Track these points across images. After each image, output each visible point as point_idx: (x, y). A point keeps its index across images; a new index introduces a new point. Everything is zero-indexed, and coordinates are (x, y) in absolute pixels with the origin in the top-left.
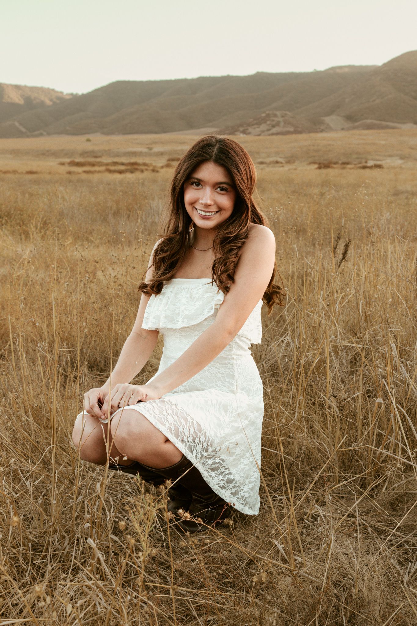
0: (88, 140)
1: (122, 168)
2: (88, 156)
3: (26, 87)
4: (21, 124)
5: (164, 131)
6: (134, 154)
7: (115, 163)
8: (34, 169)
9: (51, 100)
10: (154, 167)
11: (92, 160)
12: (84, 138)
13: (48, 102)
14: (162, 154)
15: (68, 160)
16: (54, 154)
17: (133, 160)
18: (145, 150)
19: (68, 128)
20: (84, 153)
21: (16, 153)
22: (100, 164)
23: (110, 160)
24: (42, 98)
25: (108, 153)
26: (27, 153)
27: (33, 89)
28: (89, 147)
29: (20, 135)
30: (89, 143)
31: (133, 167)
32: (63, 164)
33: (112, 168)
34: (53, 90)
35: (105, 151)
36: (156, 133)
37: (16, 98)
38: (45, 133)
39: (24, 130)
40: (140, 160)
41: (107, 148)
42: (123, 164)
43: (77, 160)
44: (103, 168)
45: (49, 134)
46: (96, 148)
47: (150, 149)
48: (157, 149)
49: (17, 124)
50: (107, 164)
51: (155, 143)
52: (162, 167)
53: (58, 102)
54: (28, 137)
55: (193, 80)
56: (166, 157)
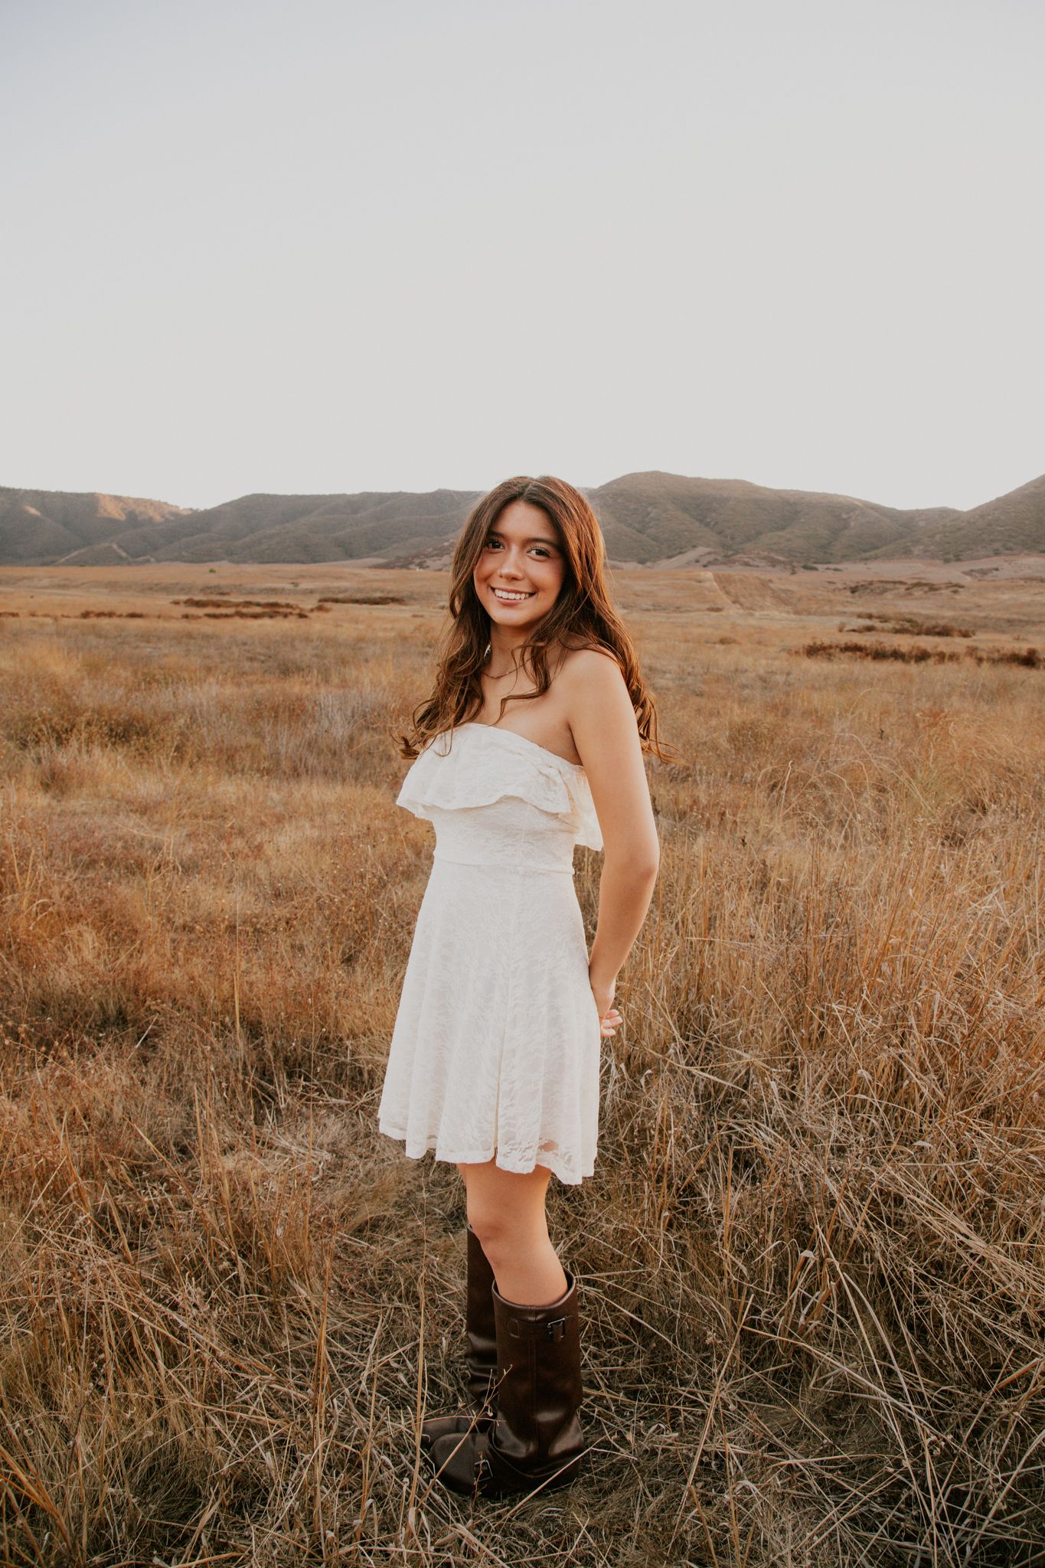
0: (212, 571)
1: (258, 610)
2: (211, 593)
3: (129, 498)
4: (120, 547)
5: (314, 561)
6: (274, 591)
7: (248, 604)
8: (138, 611)
9: (163, 517)
10: (302, 610)
11: (216, 598)
12: (205, 567)
13: (158, 518)
14: (312, 592)
15: (184, 598)
16: (166, 589)
17: (272, 599)
18: (290, 587)
19: (184, 553)
20: (204, 590)
21: (113, 586)
22: (227, 604)
23: (241, 599)
24: (151, 513)
25: (239, 589)
26: (128, 586)
27: (138, 501)
28: (213, 580)
29: (119, 561)
30: (212, 575)
31: (273, 610)
32: (177, 603)
33: (245, 610)
34: (166, 503)
35: (235, 586)
36: (303, 562)
37: (115, 512)
38: (153, 560)
39: (124, 554)
40: (282, 600)
41: (237, 583)
42: (258, 605)
43: (197, 598)
44: (231, 611)
45: (158, 561)
46: (223, 582)
47: (296, 585)
48: (305, 585)
49: (115, 546)
50: (237, 605)
51: (303, 577)
52: (312, 610)
53: (172, 518)
54: (129, 564)
55: (353, 496)
56: (318, 597)
